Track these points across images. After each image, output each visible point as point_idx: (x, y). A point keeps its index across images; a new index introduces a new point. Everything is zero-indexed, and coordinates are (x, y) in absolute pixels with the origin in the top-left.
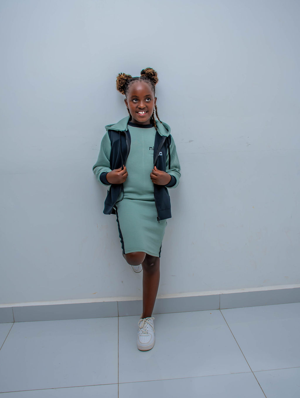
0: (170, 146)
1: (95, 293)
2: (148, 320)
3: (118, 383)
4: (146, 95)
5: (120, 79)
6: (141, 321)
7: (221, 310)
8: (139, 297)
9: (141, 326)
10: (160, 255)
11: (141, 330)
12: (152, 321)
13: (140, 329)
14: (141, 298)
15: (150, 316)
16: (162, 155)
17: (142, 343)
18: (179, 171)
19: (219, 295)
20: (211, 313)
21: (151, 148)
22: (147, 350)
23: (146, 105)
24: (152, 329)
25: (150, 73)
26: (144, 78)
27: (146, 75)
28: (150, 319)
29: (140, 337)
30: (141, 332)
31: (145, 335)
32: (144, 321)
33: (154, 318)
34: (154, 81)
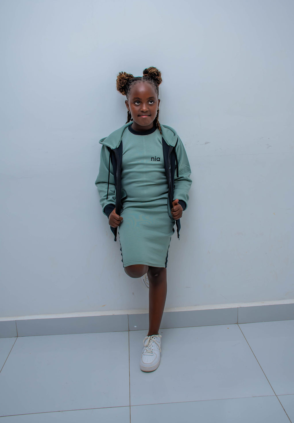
4: (149, 97)
6: (147, 339)
9: (146, 344)
10: (166, 265)
11: (146, 348)
12: (159, 339)
15: (157, 334)
21: (153, 159)
22: (149, 371)
23: (148, 108)
24: (158, 348)
25: (153, 72)
26: (147, 78)
27: (149, 75)
28: (156, 337)
29: (143, 356)
30: (145, 350)
31: (149, 354)
32: (149, 339)
33: (161, 336)
34: (158, 82)
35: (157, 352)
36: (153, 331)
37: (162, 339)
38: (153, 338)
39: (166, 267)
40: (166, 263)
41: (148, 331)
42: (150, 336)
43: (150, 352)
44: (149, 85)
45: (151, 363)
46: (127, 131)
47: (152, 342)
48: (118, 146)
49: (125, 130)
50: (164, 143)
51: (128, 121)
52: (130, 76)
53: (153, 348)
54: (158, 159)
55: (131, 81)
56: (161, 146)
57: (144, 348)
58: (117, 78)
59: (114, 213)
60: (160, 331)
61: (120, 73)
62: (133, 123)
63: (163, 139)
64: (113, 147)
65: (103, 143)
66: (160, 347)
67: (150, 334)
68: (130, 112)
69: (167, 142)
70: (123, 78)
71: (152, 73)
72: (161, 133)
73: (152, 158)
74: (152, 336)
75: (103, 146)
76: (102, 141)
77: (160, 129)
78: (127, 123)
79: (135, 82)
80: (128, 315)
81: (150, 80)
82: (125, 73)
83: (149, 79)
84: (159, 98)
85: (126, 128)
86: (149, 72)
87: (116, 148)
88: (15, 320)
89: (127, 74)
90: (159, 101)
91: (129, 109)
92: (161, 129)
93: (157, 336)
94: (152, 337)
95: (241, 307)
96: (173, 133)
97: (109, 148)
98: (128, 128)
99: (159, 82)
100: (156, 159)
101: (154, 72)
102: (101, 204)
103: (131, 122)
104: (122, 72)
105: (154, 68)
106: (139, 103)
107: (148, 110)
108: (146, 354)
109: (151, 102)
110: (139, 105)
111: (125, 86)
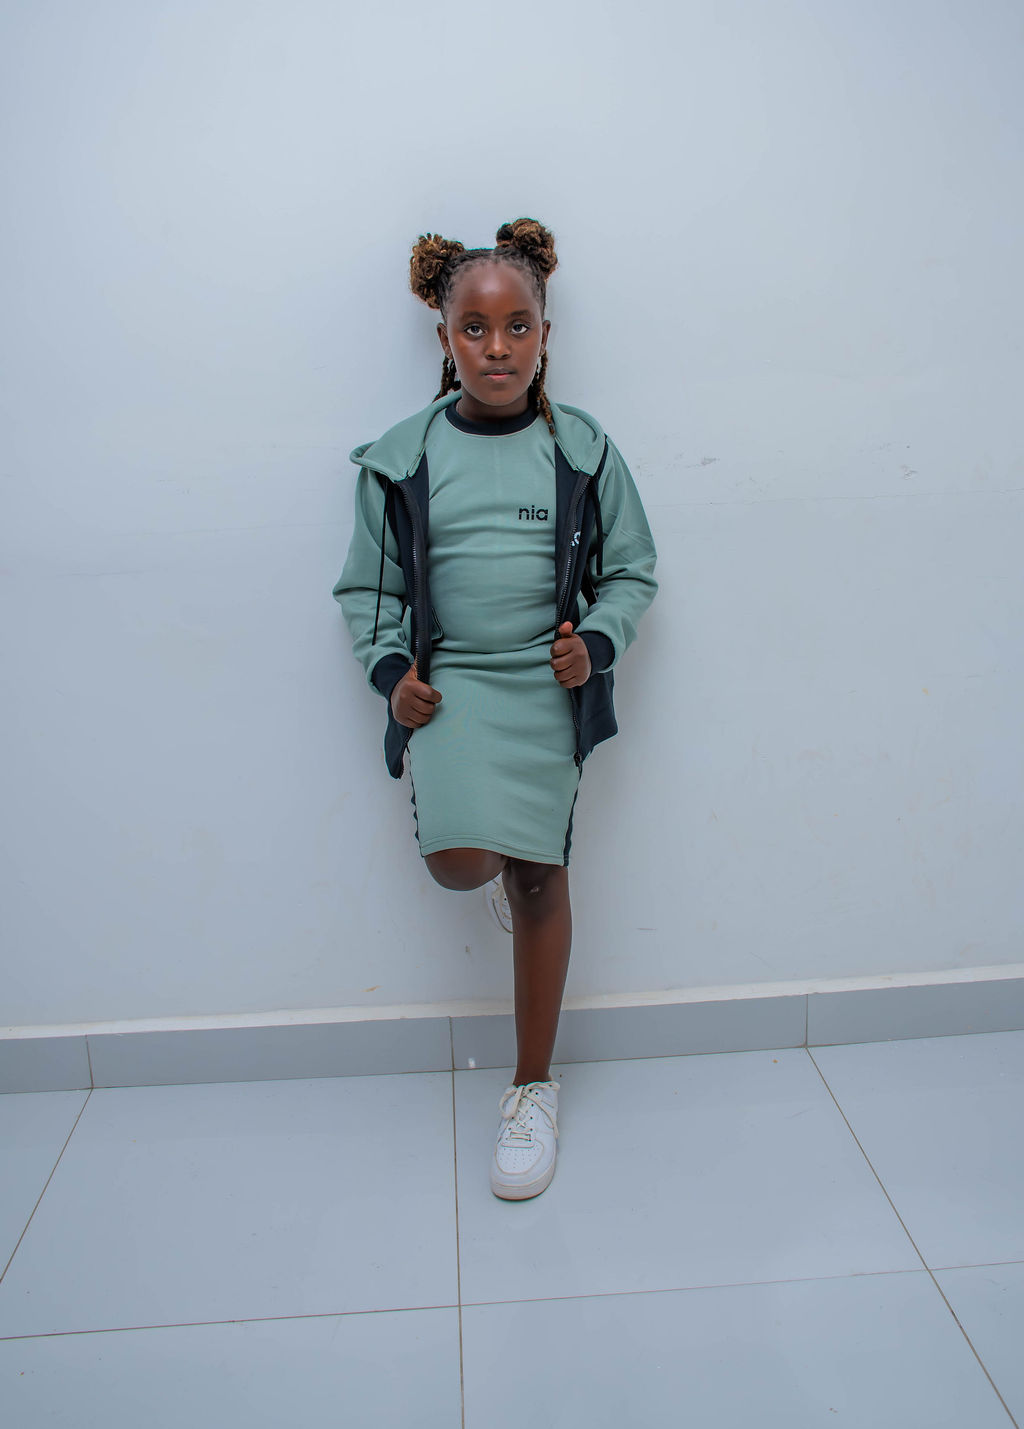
2: (537, 1091)
5: (424, 256)
6: (511, 1094)
9: (509, 1111)
10: (567, 858)
11: (509, 1125)
12: (554, 1094)
13: (504, 1123)
15: (544, 1078)
17: (504, 1172)
21: (524, 513)
22: (520, 1196)
23: (509, 348)
24: (548, 1122)
25: (528, 235)
26: (506, 252)
27: (514, 243)
28: (542, 1089)
29: (501, 1150)
30: (508, 1132)
31: (518, 1143)
32: (518, 1096)
33: (557, 1085)
34: (544, 265)
35: (544, 1136)
36: (532, 1068)
37: (560, 1093)
38: (534, 1092)
39: (566, 863)
40: (566, 852)
41: (513, 1071)
42: (521, 1087)
43: (524, 1137)
44: (514, 273)
45: (525, 1173)
46: (444, 424)
47: (527, 1103)
48: (414, 472)
49: (434, 421)
50: (561, 461)
51: (444, 392)
52: (456, 247)
53: (531, 1124)
54: (540, 514)
55: (456, 262)
56: (551, 471)
57: (504, 1125)
58: (412, 254)
59: (411, 679)
60: (552, 1071)
61: (421, 238)
62: (461, 398)
63: (558, 450)
64: (396, 476)
65: (365, 460)
66: (554, 1120)
67: (521, 1080)
68: (450, 361)
69: (570, 462)
70: (431, 252)
71: (523, 237)
72: (552, 431)
73: (521, 511)
74: (529, 1086)
75: (364, 471)
76: (358, 456)
77: (549, 416)
78: (438, 397)
79: (468, 262)
80: (450, 1018)
81: (518, 258)
82: (437, 238)
83: (513, 254)
84: (546, 318)
85: (437, 413)
86: (516, 232)
87: (409, 479)
88: (84, 1034)
89: (445, 242)
90: (547, 326)
91: (448, 351)
92: (552, 417)
93: (544, 1085)
94: (530, 1090)
95: (816, 994)
96: (590, 429)
97: (381, 479)
98: (444, 412)
99: (548, 266)
100: (535, 514)
101: (532, 232)
102: (359, 659)
103: (452, 394)
104: (429, 236)
105: (533, 222)
106: (481, 331)
107: (508, 352)
108: (509, 1143)
109: (517, 328)
110: (480, 337)
111: (436, 278)
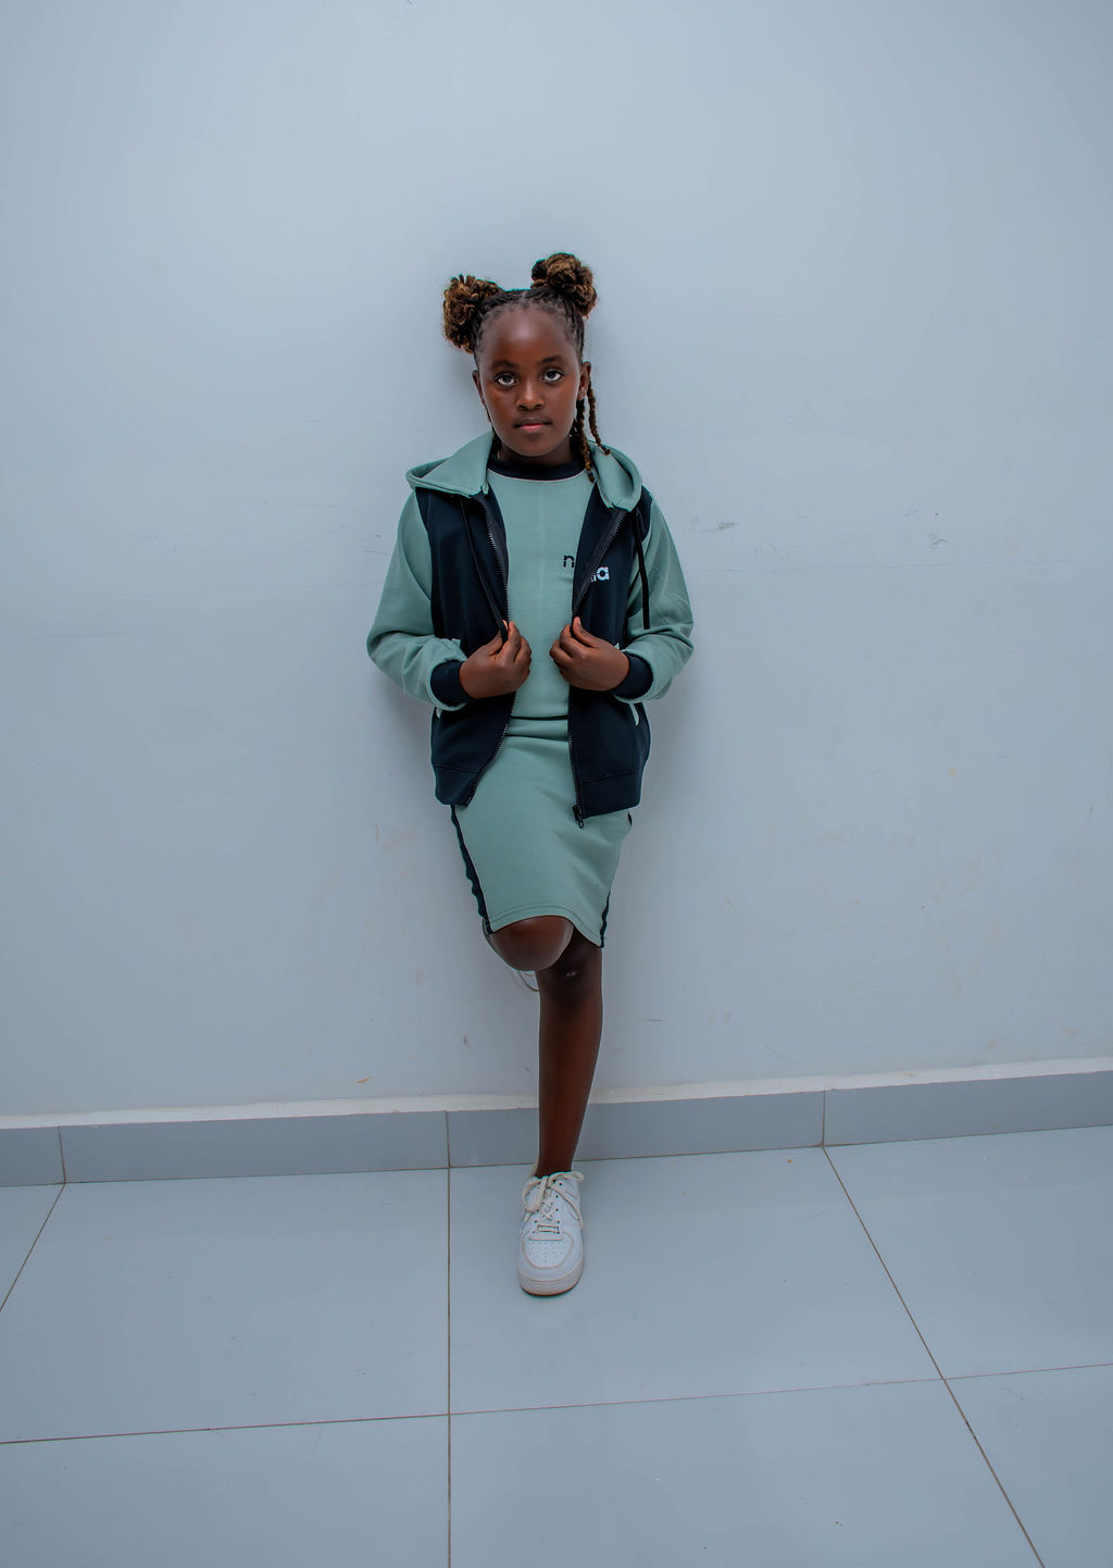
0: (645, 543)
1: (364, 1081)
2: (560, 1181)
3: (449, 1414)
4: (544, 357)
5: (455, 300)
6: (534, 1186)
7: (826, 1149)
8: (526, 1097)
9: (532, 1203)
10: (602, 938)
11: (534, 1218)
12: (576, 1185)
13: (528, 1215)
14: (532, 1101)
15: (567, 1169)
16: (607, 577)
17: (533, 1266)
18: (687, 632)
19: (819, 1092)
20: (790, 1161)
22: (553, 1292)
23: (543, 398)
24: (573, 1213)
25: (563, 272)
26: (539, 293)
27: (548, 282)
28: (566, 1179)
29: (529, 1244)
30: (533, 1225)
31: (546, 1236)
32: (541, 1187)
33: (580, 1176)
34: (581, 303)
35: (571, 1229)
36: (554, 1159)
38: (557, 1183)
39: (602, 945)
40: (602, 931)
42: (545, 1178)
43: (552, 1229)
44: (545, 318)
45: (557, 1267)
47: (552, 1195)
52: (488, 289)
53: (557, 1216)
55: (486, 307)
57: (529, 1218)
66: (579, 1211)
67: (543, 1171)
69: (604, 500)
70: (460, 297)
71: (557, 274)
73: (566, 558)
74: (553, 1176)
76: (416, 477)
77: (588, 462)
79: (499, 308)
80: (447, 1112)
81: (550, 300)
84: (584, 360)
86: (549, 271)
88: (57, 1125)
89: (478, 283)
90: (586, 368)
92: (591, 462)
93: (567, 1175)
94: (554, 1181)
95: (834, 1090)
99: (585, 304)
101: (567, 269)
104: (462, 277)
105: (568, 257)
106: (512, 381)
107: (541, 402)
108: (536, 1236)
109: (552, 375)
110: (512, 387)
111: (469, 324)
